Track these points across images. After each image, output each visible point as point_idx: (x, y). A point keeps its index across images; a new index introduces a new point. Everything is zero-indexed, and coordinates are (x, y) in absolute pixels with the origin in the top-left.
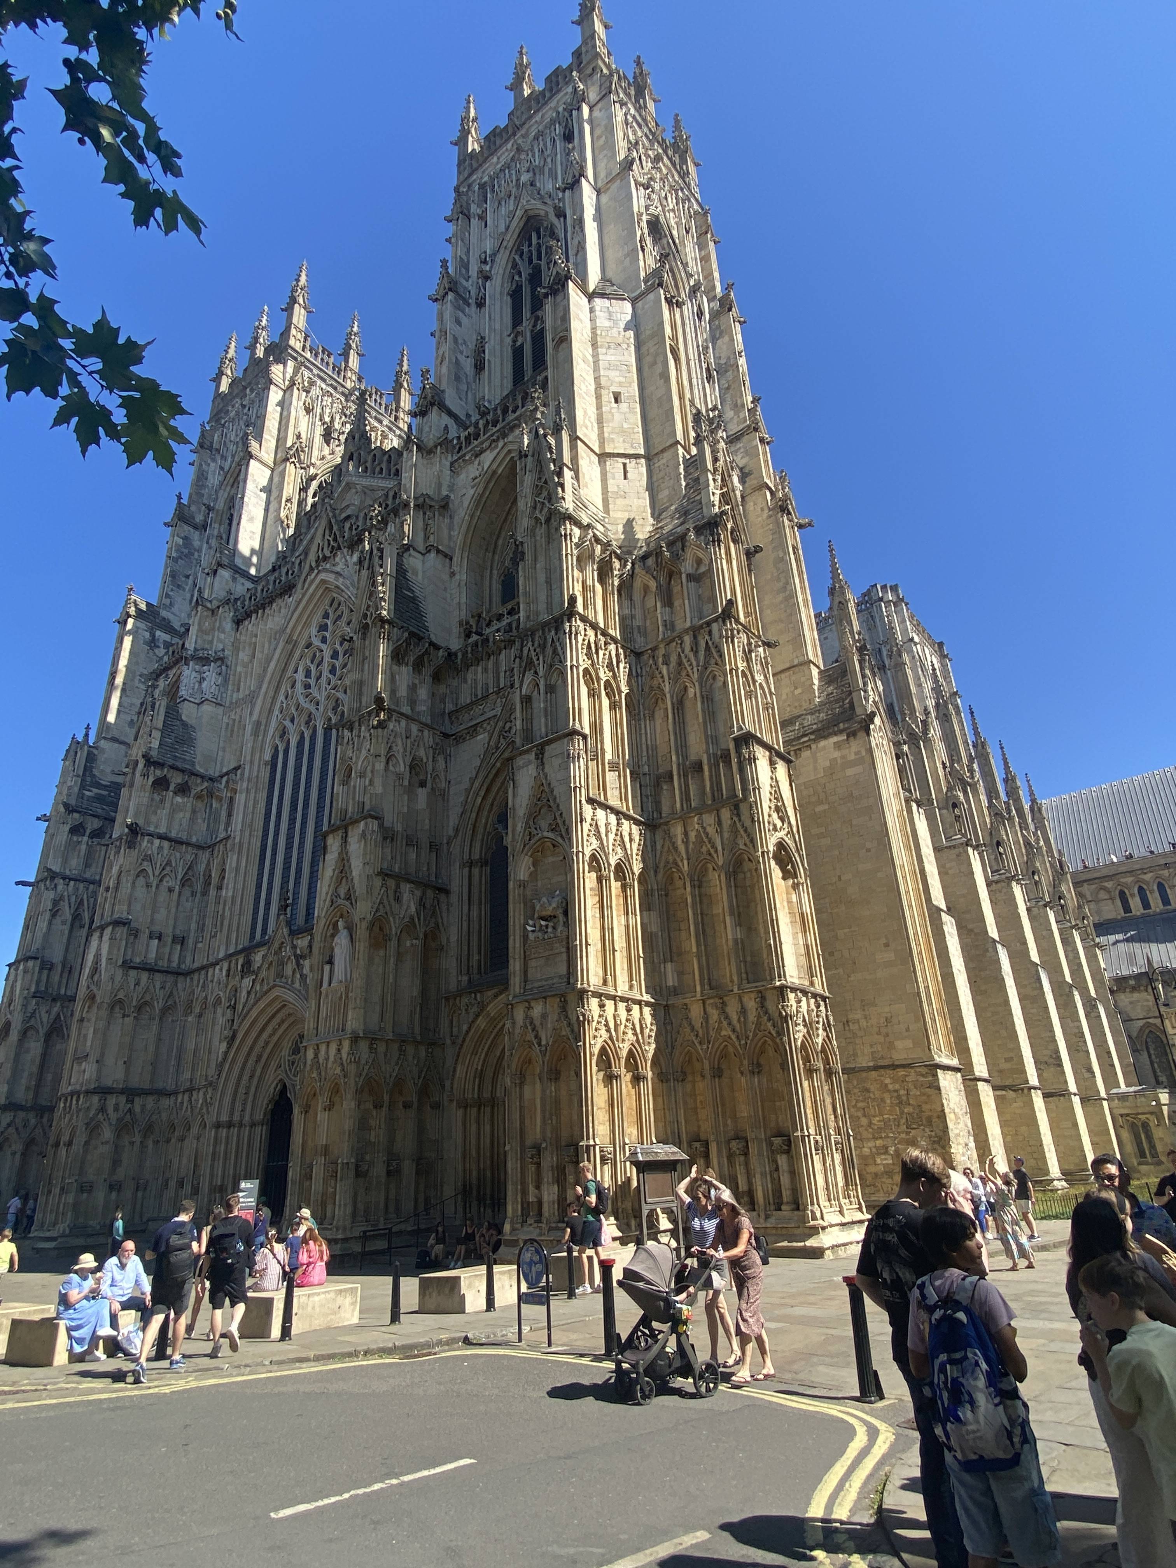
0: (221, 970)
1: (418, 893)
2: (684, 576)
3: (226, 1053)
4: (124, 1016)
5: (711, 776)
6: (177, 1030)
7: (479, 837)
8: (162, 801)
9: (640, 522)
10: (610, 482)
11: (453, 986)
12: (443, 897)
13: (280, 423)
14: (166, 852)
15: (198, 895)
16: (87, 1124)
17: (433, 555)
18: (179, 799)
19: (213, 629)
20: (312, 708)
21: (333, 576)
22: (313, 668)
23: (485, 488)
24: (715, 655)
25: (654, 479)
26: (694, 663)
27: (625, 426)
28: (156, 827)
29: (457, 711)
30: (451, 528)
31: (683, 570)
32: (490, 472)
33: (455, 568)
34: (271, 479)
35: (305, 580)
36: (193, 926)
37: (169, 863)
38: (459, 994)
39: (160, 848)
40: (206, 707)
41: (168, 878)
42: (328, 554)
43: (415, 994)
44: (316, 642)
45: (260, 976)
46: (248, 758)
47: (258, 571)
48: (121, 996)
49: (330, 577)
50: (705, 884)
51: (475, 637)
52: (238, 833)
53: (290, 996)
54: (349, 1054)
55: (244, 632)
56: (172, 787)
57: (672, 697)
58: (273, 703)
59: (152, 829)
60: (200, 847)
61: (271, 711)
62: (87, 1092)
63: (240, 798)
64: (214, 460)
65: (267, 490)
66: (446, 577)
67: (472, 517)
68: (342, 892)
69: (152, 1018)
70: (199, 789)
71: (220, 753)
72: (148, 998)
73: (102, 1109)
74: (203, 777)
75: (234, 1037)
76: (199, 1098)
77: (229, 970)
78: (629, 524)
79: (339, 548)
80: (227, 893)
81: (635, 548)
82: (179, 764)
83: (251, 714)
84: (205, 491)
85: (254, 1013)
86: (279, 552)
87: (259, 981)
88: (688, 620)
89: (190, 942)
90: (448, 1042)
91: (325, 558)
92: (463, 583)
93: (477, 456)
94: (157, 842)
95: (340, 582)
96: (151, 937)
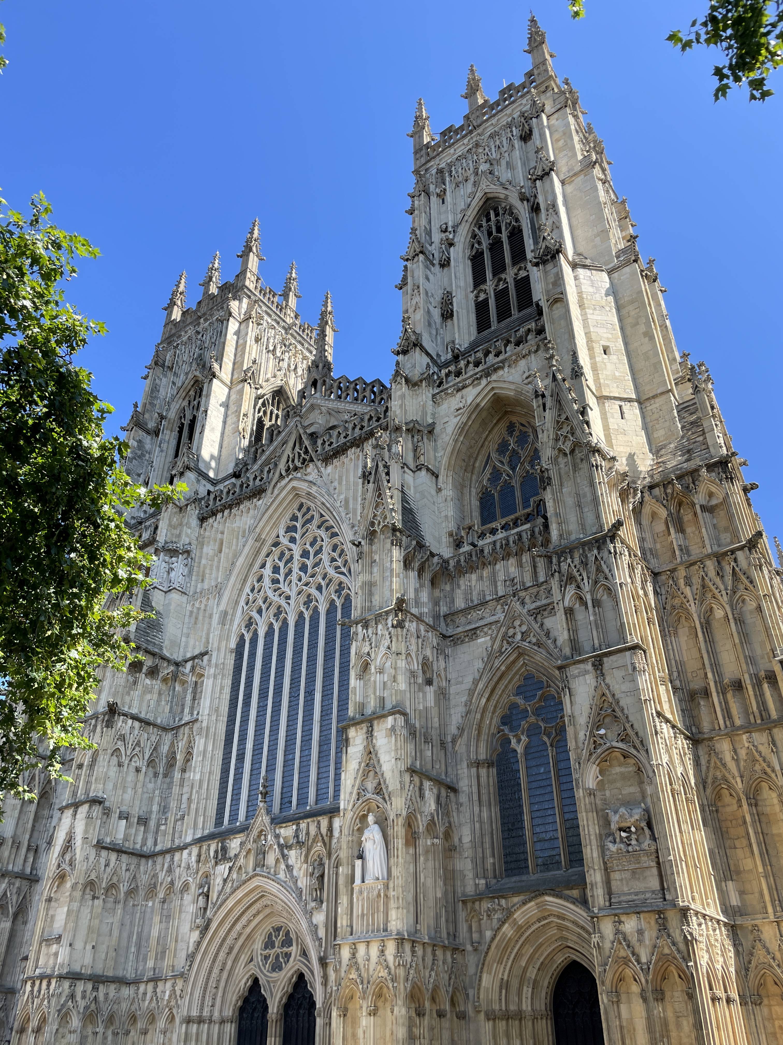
0: (190, 854)
1: (435, 791)
2: (698, 507)
3: (199, 944)
4: (94, 898)
5: (756, 695)
6: (138, 915)
7: (484, 737)
8: (135, 683)
9: (641, 456)
10: (611, 420)
11: (470, 889)
12: (452, 795)
13: (236, 349)
14: (136, 732)
15: (161, 776)
16: (59, 1011)
17: (424, 472)
18: (148, 681)
19: (181, 524)
20: (283, 602)
21: (306, 484)
22: (281, 565)
23: (469, 418)
24: (746, 581)
25: (648, 419)
26: (722, 587)
27: (617, 374)
28: (129, 708)
29: (453, 614)
30: (435, 450)
31: (696, 501)
32: (474, 404)
33: (440, 484)
34: (229, 396)
35: (274, 486)
36: (155, 808)
37: (138, 744)
38: (479, 897)
39: (132, 728)
40: (174, 596)
41: (136, 759)
42: (299, 464)
43: (439, 895)
44: (284, 541)
45: (238, 864)
46: (216, 645)
47: (216, 474)
48: (93, 876)
49: (304, 486)
50: (760, 803)
51: (466, 548)
52: (206, 718)
53: (273, 887)
54: (395, 957)
55: (208, 529)
56: (144, 669)
57: (699, 617)
58: (239, 595)
59: (126, 709)
60: (164, 729)
61: (237, 603)
62: (61, 977)
63: (208, 684)
64: (165, 376)
65: (226, 405)
66: (433, 492)
67: (456, 441)
68: (370, 785)
69: (116, 902)
70: (166, 672)
71: (184, 639)
72: (115, 880)
73: (72, 996)
74: (169, 661)
75: (206, 928)
76: (165, 989)
77: (199, 856)
78: (631, 458)
79: (312, 460)
80: (194, 775)
81: (639, 478)
82: (150, 648)
83: (218, 605)
84: (157, 402)
85: (230, 903)
86: (237, 459)
87: (235, 870)
88: (708, 547)
89: (152, 824)
90: (469, 948)
91: (296, 469)
92: (449, 499)
93: (459, 390)
94: (130, 721)
95: (314, 490)
96: (120, 818)
